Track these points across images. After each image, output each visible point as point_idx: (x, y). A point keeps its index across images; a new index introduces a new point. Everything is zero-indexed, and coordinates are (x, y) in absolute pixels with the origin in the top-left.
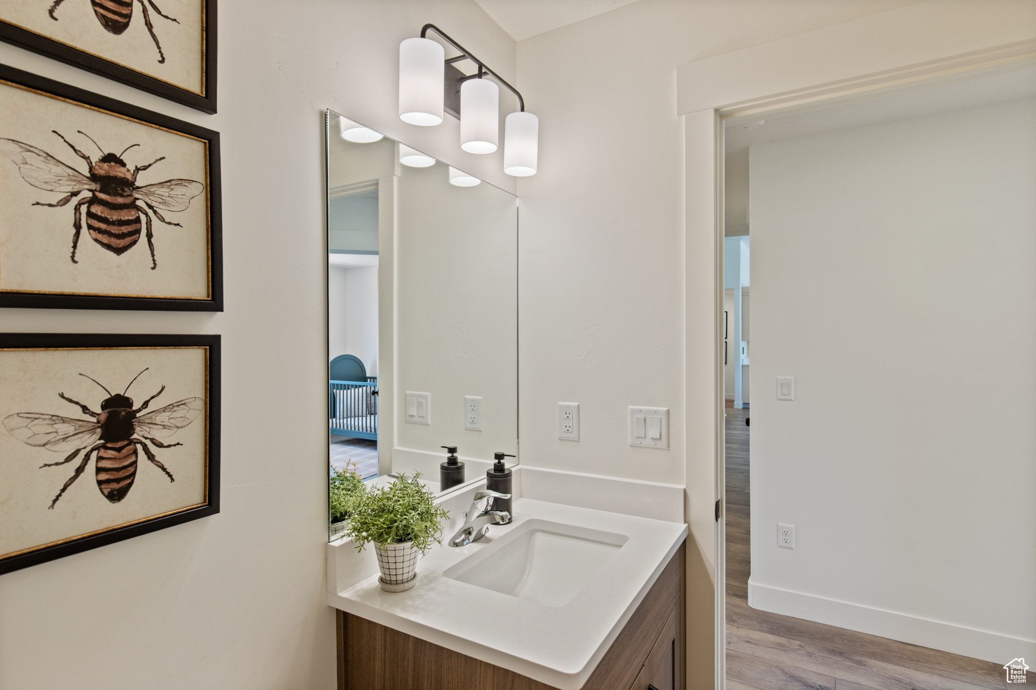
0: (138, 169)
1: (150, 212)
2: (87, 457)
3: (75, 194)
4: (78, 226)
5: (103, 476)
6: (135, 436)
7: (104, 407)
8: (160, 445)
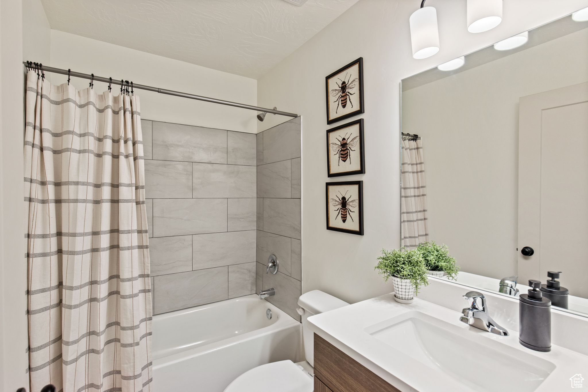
0: (347, 139)
1: (350, 149)
2: (340, 210)
3: (339, 150)
4: (339, 158)
5: (342, 216)
6: (346, 207)
7: (342, 199)
8: (351, 211)
